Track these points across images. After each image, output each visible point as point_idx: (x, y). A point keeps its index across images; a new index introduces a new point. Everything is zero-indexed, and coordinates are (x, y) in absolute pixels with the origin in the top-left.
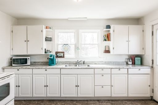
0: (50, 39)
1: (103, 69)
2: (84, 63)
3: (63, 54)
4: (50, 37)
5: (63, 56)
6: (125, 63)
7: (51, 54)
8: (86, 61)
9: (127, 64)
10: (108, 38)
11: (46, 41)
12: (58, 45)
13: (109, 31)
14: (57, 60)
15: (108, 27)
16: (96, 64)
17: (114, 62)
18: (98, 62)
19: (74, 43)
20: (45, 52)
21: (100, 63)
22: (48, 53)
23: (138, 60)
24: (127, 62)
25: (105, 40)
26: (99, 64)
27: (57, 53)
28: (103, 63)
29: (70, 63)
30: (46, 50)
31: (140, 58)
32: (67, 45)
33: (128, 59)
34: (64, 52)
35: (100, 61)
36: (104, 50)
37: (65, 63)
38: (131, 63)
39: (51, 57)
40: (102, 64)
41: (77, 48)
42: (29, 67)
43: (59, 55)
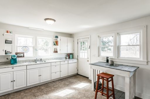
0: (10, 42)
1: (56, 62)
2: (41, 60)
3: (23, 54)
4: (10, 40)
5: (23, 56)
6: (65, 58)
7: (11, 54)
8: (42, 58)
9: (66, 58)
10: (56, 43)
11: (6, 43)
12: (17, 47)
13: (57, 39)
15: (57, 37)
16: (49, 60)
17: (59, 58)
18: (50, 58)
20: (6, 53)
22: (9, 54)
23: (71, 56)
25: (55, 45)
26: (51, 60)
29: (30, 61)
30: (6, 52)
31: (72, 55)
32: (27, 47)
33: (66, 56)
34: (24, 53)
35: (51, 58)
36: (54, 51)
37: (26, 61)
38: (68, 58)
39: (14, 57)
40: (53, 60)
41: (35, 49)
43: (19, 55)
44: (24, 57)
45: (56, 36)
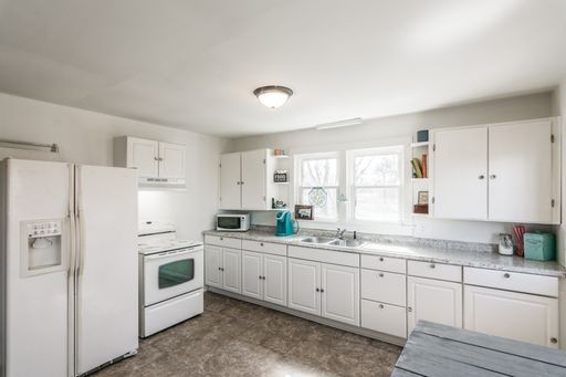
0: (283, 177)
2: (355, 238)
3: (310, 211)
4: (282, 172)
5: (309, 215)
6: (490, 249)
7: (286, 210)
8: (360, 231)
9: (496, 252)
10: (420, 169)
11: (274, 181)
12: (302, 189)
14: (295, 225)
15: (423, 136)
16: (389, 242)
19: (337, 185)
20: (273, 207)
21: (400, 240)
22: (278, 208)
23: (533, 243)
24: (497, 246)
25: (415, 176)
26: (398, 243)
27: (298, 208)
28: (411, 240)
29: (323, 235)
30: (275, 202)
31: (539, 238)
32: (321, 190)
33: (499, 236)
34: (312, 207)
36: (416, 203)
38: (508, 251)
41: (341, 197)
42: (244, 235)
43: (302, 213)
44: (311, 218)
45: (419, 133)
